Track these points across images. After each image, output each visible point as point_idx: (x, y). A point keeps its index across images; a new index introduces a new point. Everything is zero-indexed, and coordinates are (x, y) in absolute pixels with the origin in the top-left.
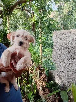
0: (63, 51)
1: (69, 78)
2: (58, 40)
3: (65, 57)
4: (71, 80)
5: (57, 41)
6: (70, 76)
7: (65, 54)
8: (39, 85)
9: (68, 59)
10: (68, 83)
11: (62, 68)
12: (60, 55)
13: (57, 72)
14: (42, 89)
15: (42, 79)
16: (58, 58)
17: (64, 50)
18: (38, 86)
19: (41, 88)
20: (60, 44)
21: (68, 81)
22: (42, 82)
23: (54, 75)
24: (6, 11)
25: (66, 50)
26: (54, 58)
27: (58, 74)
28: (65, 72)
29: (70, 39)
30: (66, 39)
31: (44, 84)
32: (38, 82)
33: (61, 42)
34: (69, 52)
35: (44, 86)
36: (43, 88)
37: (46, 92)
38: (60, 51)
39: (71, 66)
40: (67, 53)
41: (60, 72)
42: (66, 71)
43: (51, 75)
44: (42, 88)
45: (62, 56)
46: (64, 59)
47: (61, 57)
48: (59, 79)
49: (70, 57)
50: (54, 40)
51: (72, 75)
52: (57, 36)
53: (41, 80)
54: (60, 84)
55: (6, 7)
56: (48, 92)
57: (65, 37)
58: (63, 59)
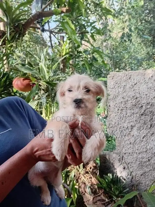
0: (128, 111)
1: (142, 166)
2: (119, 89)
3: (133, 124)
4: (147, 170)
5: (117, 92)
6: (145, 162)
7: (134, 119)
8: (85, 184)
9: (139, 129)
10: (141, 175)
11: (129, 147)
12: (123, 121)
13: (119, 154)
14: (92, 192)
15: (90, 171)
16: (120, 126)
17: (131, 109)
18: (83, 186)
19: (88, 190)
20: (123, 98)
21: (142, 172)
22: (91, 178)
23: (112, 162)
24: (13, 31)
25: (137, 110)
26: (111, 126)
27: (121, 160)
28: (135, 154)
29: (143, 88)
30: (136, 87)
31: (94, 180)
32: (83, 178)
33: (125, 94)
34: (142, 115)
35: (94, 184)
36: (94, 190)
37: (99, 198)
38: (124, 113)
39: (145, 142)
40: (138, 115)
41: (125, 153)
42: (137, 151)
43: (105, 163)
44: (92, 189)
45: (128, 121)
46: (132, 129)
47: (125, 125)
48: (122, 169)
49: (145, 123)
50: (110, 90)
51: (149, 160)
52: (116, 84)
53: (87, 173)
54: (124, 179)
55: (12, 25)
56: (104, 198)
57: (132, 85)
58: (130, 128)
